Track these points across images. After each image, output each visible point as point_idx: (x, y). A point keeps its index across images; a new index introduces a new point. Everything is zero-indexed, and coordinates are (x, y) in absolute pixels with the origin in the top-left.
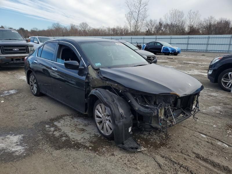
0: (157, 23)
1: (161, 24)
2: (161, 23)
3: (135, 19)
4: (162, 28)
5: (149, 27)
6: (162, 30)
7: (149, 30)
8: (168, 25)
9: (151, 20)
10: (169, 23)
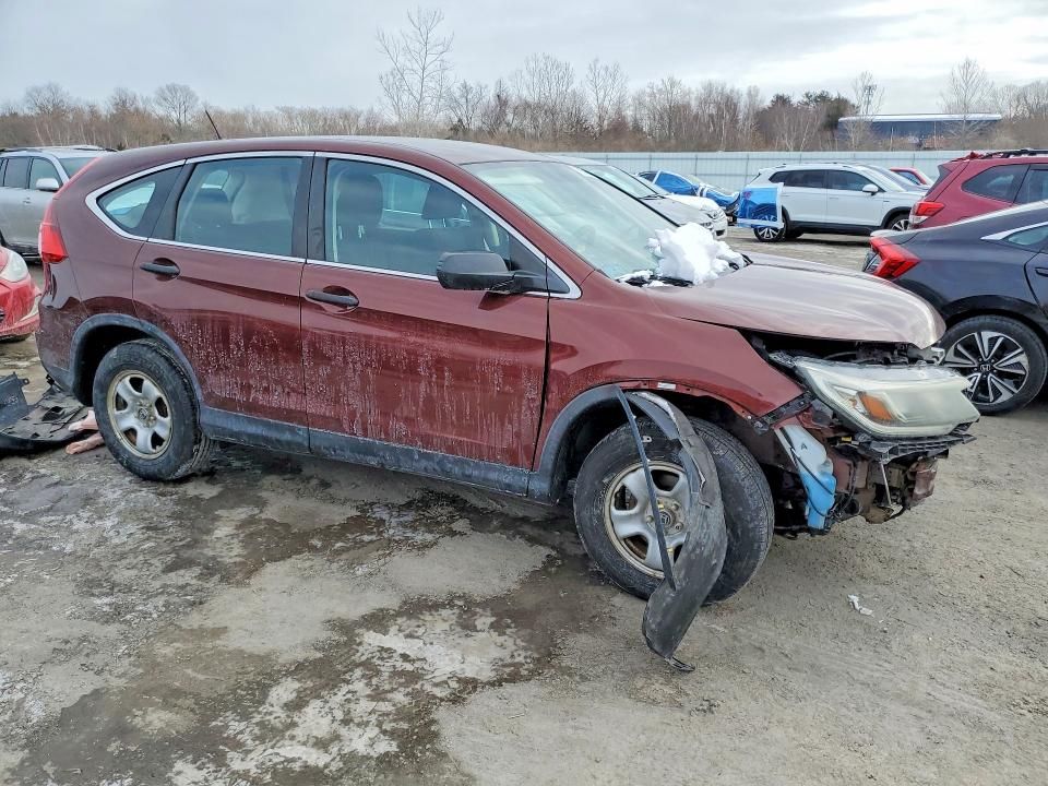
0: (490, 96)
1: (502, 102)
2: (503, 97)
3: (414, 92)
4: (510, 117)
5: (461, 112)
6: (508, 125)
7: (460, 121)
8: (527, 105)
9: (465, 86)
10: (530, 96)
